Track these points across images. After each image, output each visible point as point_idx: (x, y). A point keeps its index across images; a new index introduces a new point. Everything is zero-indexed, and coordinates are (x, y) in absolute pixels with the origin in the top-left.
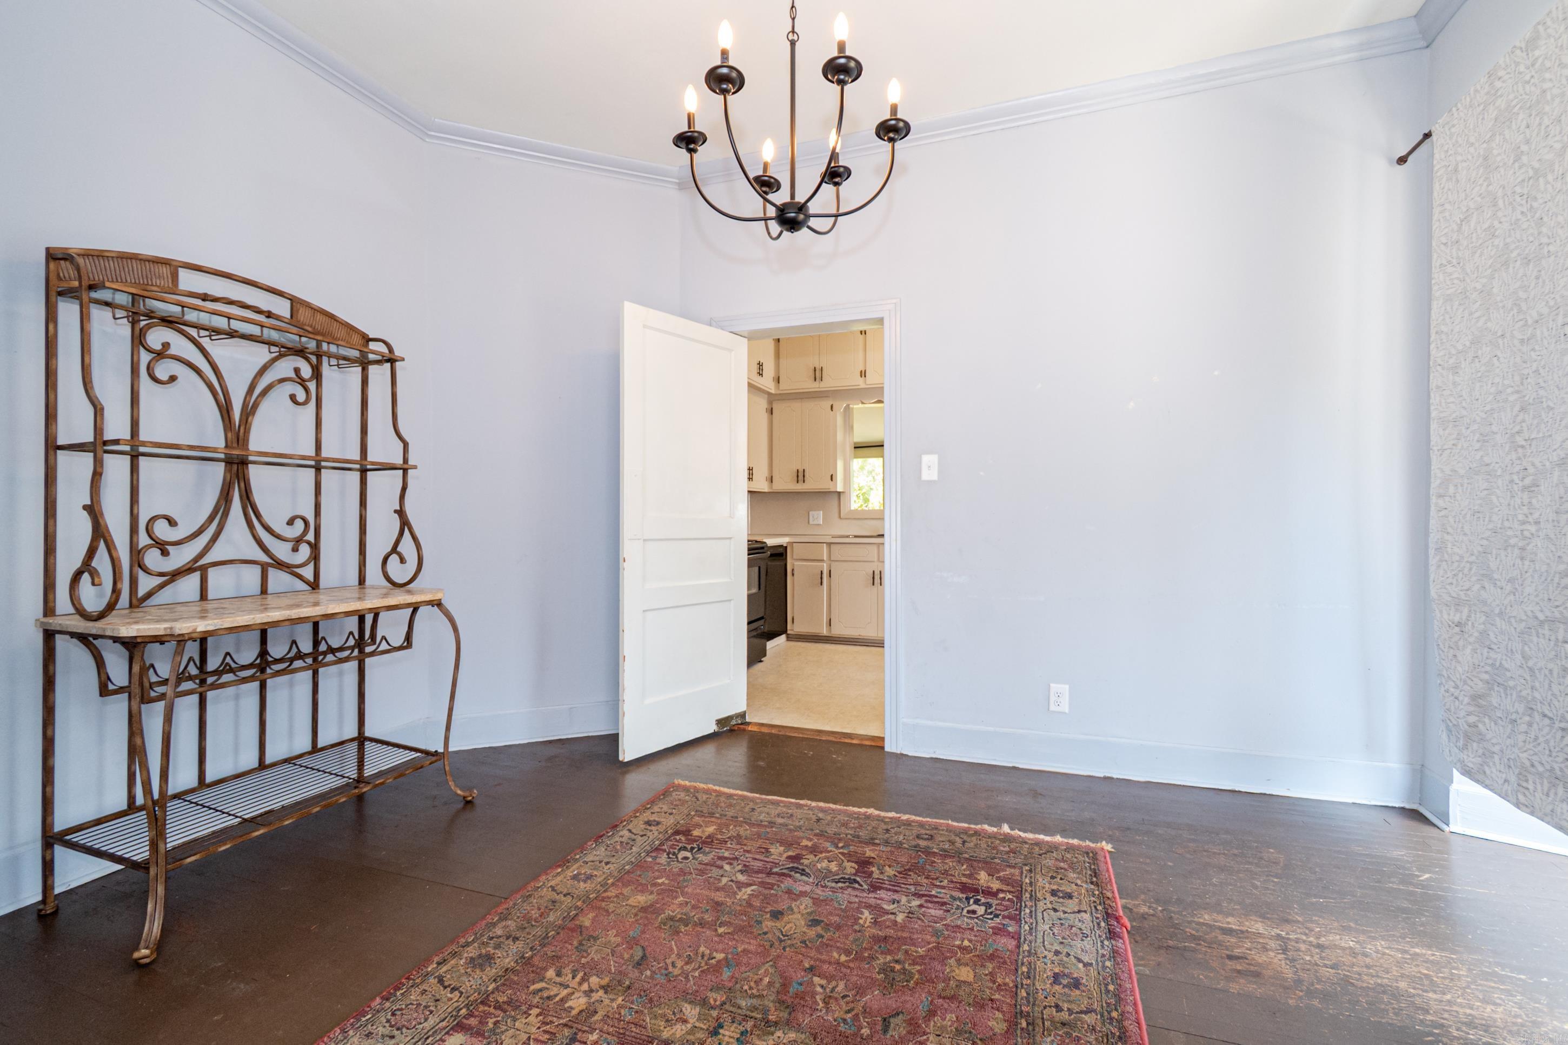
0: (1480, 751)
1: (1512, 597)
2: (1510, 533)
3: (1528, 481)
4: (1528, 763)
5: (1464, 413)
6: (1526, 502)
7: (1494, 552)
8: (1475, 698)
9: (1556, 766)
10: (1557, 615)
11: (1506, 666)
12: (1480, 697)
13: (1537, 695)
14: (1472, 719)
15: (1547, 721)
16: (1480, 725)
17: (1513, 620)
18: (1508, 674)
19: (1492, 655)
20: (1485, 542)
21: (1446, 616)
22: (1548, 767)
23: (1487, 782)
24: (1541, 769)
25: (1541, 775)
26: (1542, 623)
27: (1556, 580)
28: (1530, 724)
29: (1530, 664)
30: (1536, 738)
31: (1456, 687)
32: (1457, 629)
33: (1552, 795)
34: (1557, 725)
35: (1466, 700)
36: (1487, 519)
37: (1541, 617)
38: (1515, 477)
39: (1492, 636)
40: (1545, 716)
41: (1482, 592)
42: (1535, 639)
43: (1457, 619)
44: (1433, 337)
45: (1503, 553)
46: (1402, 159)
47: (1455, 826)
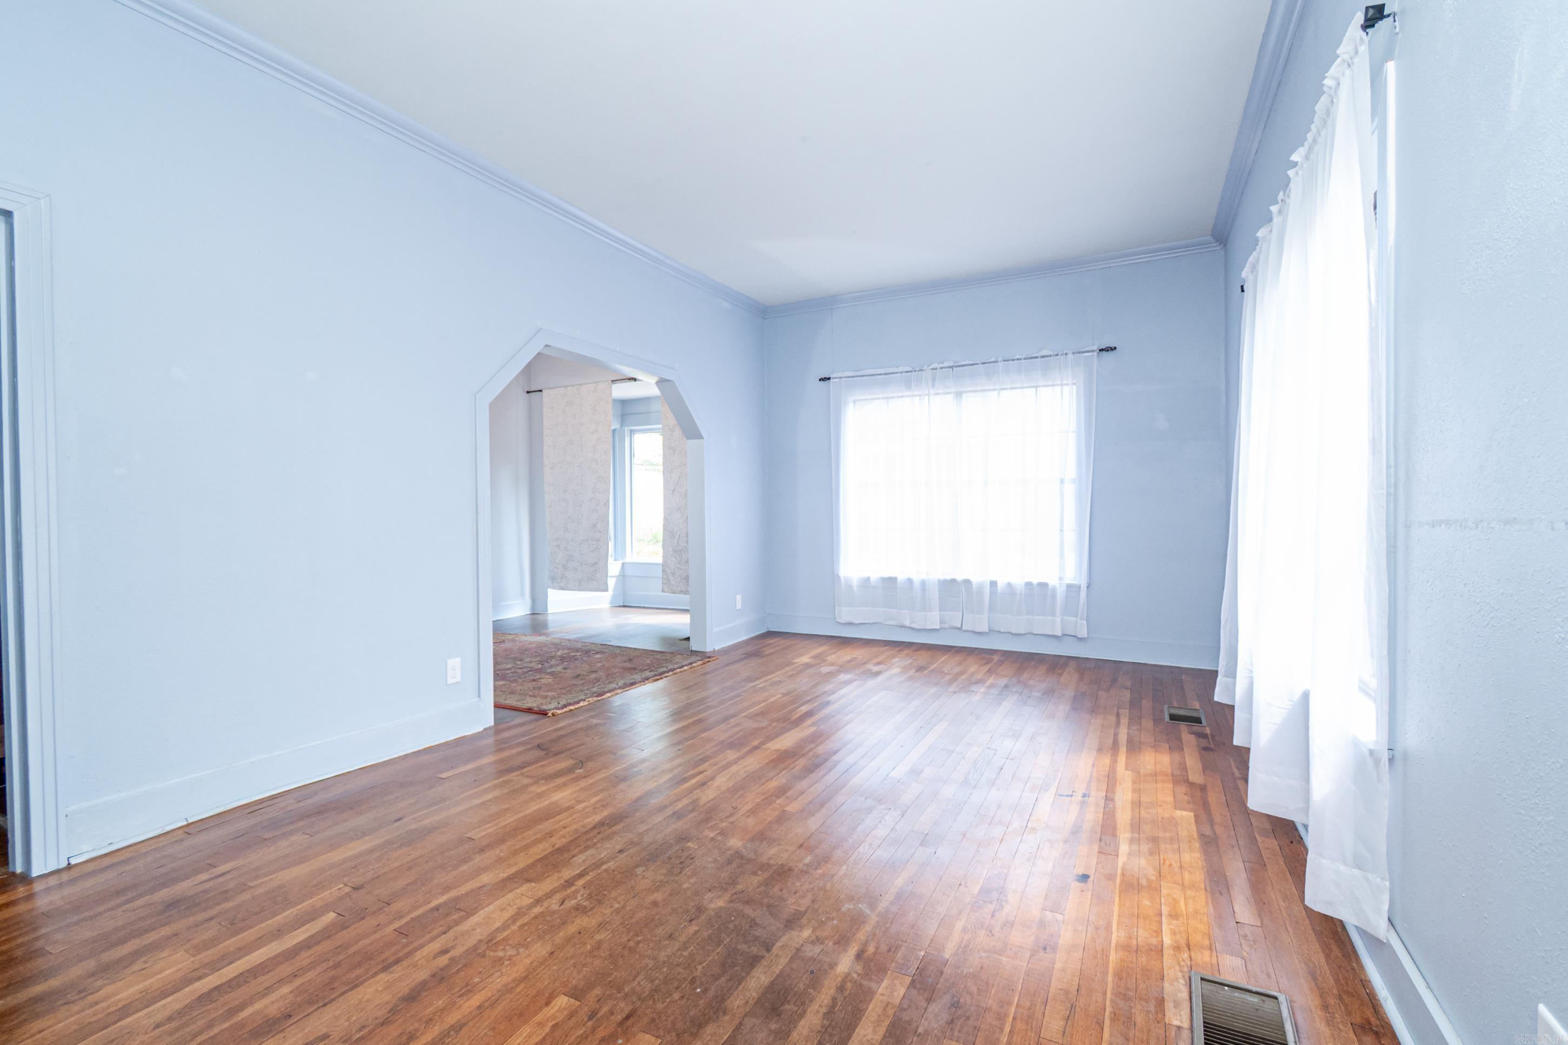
0: (565, 581)
1: (575, 536)
2: (574, 518)
5: (555, 482)
7: (569, 524)
8: (563, 567)
9: (589, 576)
10: (589, 538)
11: (573, 554)
12: (565, 566)
14: (563, 572)
16: (565, 574)
17: (575, 542)
18: (574, 557)
19: (568, 553)
20: (565, 521)
21: (555, 544)
27: (589, 529)
28: (582, 568)
30: (584, 571)
31: (558, 564)
32: (558, 548)
33: (588, 584)
34: (589, 565)
35: (561, 568)
36: (566, 514)
39: (568, 547)
40: (586, 565)
41: (565, 536)
42: (583, 546)
45: (572, 524)
46: (528, 392)
47: (550, 611)
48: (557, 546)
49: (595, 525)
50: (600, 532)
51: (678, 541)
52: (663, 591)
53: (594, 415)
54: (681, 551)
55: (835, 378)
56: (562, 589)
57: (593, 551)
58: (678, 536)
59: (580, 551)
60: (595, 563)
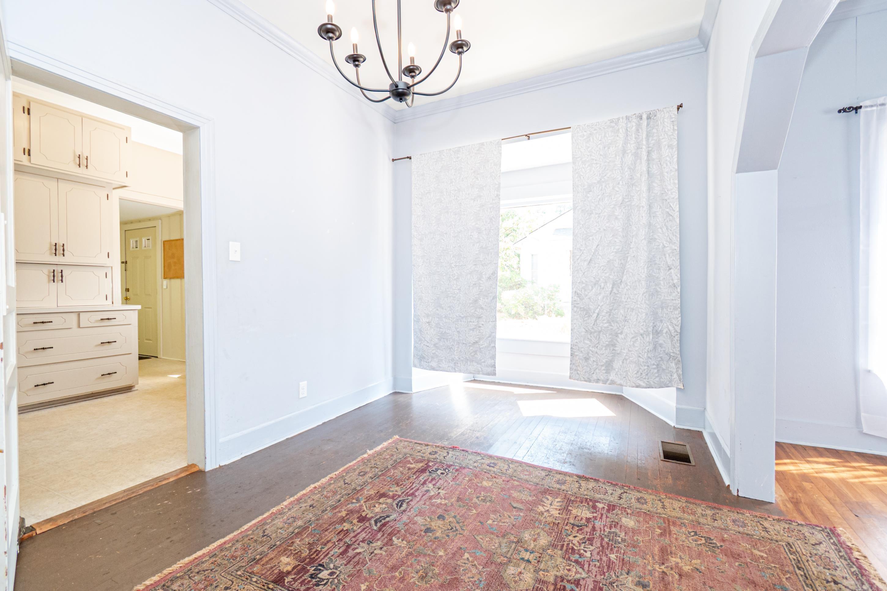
0: (437, 361)
1: (450, 312)
2: (449, 293)
3: (455, 277)
4: (458, 359)
5: (426, 254)
6: (455, 283)
7: (442, 299)
8: (435, 345)
9: (467, 357)
10: (468, 315)
11: (447, 332)
12: (436, 344)
13: (461, 338)
14: (434, 352)
15: (465, 345)
16: (437, 353)
17: (450, 318)
18: (448, 335)
19: (441, 330)
20: (438, 296)
21: (424, 321)
22: (464, 358)
23: (441, 369)
24: (462, 359)
25: (462, 361)
26: (463, 318)
27: (468, 305)
28: (458, 347)
29: (458, 330)
30: (461, 351)
31: (428, 342)
32: (428, 324)
33: (466, 365)
34: (468, 345)
35: (432, 346)
36: (439, 288)
37: (462, 316)
38: (451, 276)
39: (441, 324)
40: (463, 343)
41: (437, 311)
42: (460, 323)
43: (428, 321)
44: (413, 227)
45: (446, 299)
46: (393, 160)
47: (414, 390)
48: (428, 323)
49: (476, 301)
50: (482, 308)
51: (596, 320)
52: (570, 378)
53: (477, 179)
54: (600, 332)
55: (866, 107)
56: (433, 369)
57: (473, 330)
58: (595, 315)
59: (456, 328)
60: (476, 342)
